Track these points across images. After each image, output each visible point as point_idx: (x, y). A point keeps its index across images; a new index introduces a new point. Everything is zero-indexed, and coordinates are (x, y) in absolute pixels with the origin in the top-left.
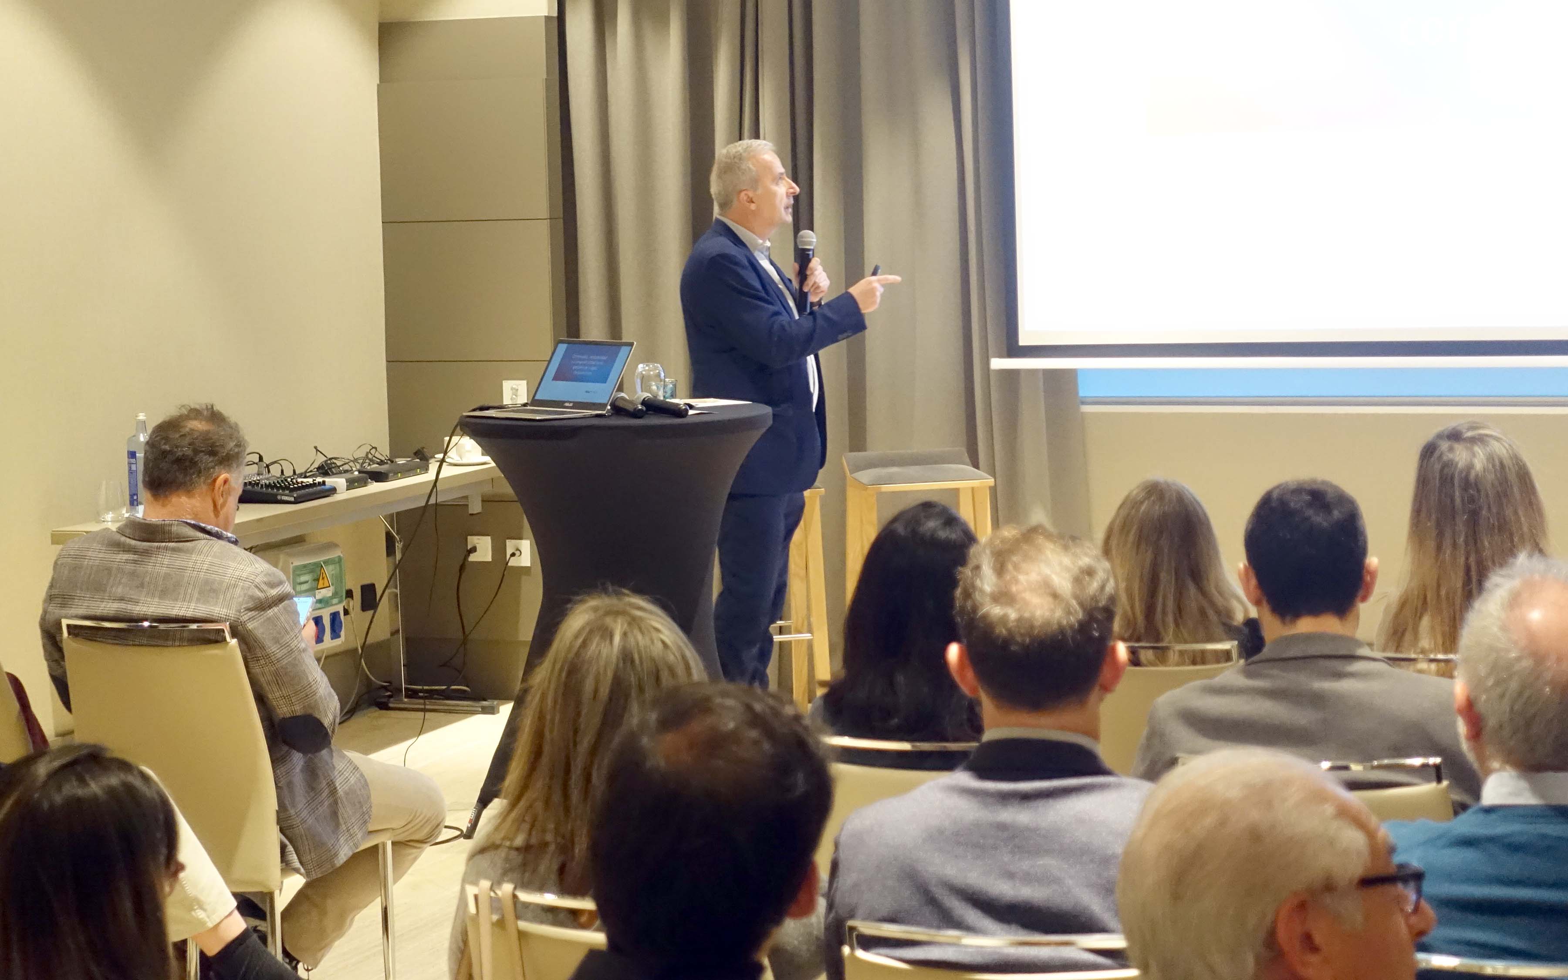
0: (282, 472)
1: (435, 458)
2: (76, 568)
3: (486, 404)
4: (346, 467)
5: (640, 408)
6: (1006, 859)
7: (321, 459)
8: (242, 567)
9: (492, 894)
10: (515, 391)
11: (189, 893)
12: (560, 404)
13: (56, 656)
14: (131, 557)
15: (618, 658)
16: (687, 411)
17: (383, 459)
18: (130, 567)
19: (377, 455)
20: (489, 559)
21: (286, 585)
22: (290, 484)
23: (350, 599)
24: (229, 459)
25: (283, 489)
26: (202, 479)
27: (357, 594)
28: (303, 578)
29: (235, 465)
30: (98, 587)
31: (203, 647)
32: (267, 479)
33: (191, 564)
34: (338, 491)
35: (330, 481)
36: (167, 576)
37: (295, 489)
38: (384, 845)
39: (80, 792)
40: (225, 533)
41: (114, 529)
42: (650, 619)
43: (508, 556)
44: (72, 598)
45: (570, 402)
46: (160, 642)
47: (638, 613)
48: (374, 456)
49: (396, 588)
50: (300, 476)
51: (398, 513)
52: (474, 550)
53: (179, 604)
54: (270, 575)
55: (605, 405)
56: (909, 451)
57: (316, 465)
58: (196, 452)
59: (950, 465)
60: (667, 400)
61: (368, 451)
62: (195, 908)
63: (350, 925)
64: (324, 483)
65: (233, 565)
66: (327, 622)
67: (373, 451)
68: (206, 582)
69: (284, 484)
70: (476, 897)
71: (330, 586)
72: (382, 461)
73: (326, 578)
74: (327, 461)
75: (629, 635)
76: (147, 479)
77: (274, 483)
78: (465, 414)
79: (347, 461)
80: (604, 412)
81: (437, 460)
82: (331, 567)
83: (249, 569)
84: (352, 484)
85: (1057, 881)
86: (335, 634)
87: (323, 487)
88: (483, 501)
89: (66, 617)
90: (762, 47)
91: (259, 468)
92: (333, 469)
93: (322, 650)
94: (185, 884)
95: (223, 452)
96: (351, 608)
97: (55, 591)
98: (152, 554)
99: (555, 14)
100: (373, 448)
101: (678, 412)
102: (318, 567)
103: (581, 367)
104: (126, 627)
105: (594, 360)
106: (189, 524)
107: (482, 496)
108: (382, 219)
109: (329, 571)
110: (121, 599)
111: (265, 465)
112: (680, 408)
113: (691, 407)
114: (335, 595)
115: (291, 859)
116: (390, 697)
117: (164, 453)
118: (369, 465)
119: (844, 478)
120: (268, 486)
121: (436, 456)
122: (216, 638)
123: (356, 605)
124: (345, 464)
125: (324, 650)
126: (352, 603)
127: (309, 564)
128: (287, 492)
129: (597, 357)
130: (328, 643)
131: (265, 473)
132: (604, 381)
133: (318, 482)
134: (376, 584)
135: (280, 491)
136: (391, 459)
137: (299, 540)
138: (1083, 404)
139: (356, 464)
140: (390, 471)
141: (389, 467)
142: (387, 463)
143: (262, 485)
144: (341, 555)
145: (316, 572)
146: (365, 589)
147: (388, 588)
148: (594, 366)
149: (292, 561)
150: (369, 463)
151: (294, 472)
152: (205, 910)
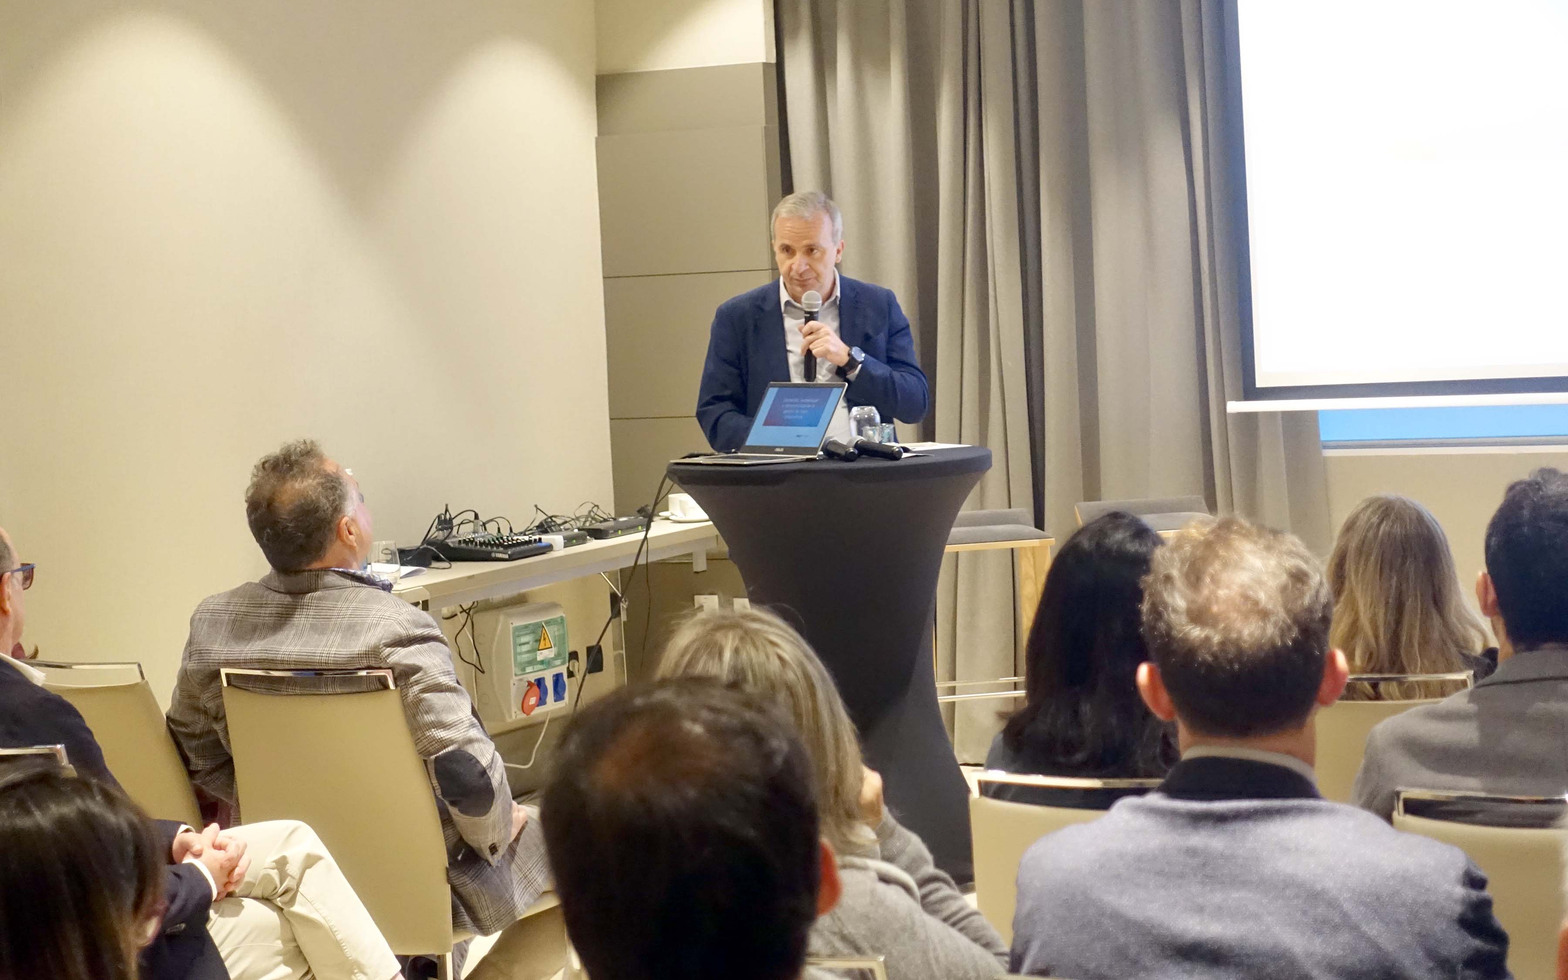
0: (499, 529)
1: (659, 516)
2: (216, 623)
3: (696, 452)
4: (567, 525)
5: (852, 451)
7: (541, 518)
8: (386, 608)
11: (348, 956)
12: (770, 449)
16: (901, 454)
17: (605, 517)
19: (600, 513)
22: (505, 542)
23: (575, 661)
25: (498, 546)
27: (582, 655)
28: (524, 639)
32: (483, 537)
33: (336, 612)
34: (555, 548)
35: (546, 538)
37: (509, 546)
42: (768, 633)
44: (209, 652)
45: (781, 447)
48: (596, 514)
49: (622, 649)
50: (516, 534)
51: (621, 570)
55: (816, 450)
57: (537, 523)
59: (1186, 513)
60: (883, 443)
61: (590, 509)
62: (356, 971)
64: (540, 539)
66: (549, 684)
67: (595, 509)
69: (499, 541)
71: (551, 647)
72: (605, 519)
73: (547, 639)
74: (547, 519)
75: (741, 650)
77: (489, 540)
78: (672, 461)
79: (568, 520)
80: (816, 457)
81: (662, 517)
82: (555, 628)
83: (394, 610)
84: (569, 541)
86: (559, 696)
87: (539, 544)
88: (706, 559)
91: (474, 525)
92: (553, 528)
93: (544, 712)
94: (344, 946)
96: (576, 670)
97: (193, 648)
99: (773, 60)
100: (595, 506)
101: (891, 456)
102: (540, 627)
103: (793, 411)
105: (804, 403)
106: (338, 573)
107: (707, 555)
108: (603, 274)
109: (551, 632)
111: (481, 523)
112: (893, 451)
113: (906, 450)
114: (558, 656)
120: (481, 544)
121: (661, 514)
122: (377, 686)
123: (582, 664)
124: (566, 522)
125: (547, 713)
126: (576, 664)
127: (530, 624)
128: (501, 549)
129: (808, 401)
130: (552, 706)
131: (481, 531)
132: (815, 424)
133: (535, 540)
134: (601, 643)
135: (495, 549)
136: (613, 516)
137: (520, 600)
138: (1324, 449)
139: (577, 522)
140: (612, 528)
141: (611, 523)
142: (609, 521)
143: (476, 543)
144: (564, 615)
145: (538, 633)
146: (589, 650)
147: (615, 649)
148: (804, 409)
149: (512, 622)
150: (591, 522)
151: (511, 530)
152: (365, 974)
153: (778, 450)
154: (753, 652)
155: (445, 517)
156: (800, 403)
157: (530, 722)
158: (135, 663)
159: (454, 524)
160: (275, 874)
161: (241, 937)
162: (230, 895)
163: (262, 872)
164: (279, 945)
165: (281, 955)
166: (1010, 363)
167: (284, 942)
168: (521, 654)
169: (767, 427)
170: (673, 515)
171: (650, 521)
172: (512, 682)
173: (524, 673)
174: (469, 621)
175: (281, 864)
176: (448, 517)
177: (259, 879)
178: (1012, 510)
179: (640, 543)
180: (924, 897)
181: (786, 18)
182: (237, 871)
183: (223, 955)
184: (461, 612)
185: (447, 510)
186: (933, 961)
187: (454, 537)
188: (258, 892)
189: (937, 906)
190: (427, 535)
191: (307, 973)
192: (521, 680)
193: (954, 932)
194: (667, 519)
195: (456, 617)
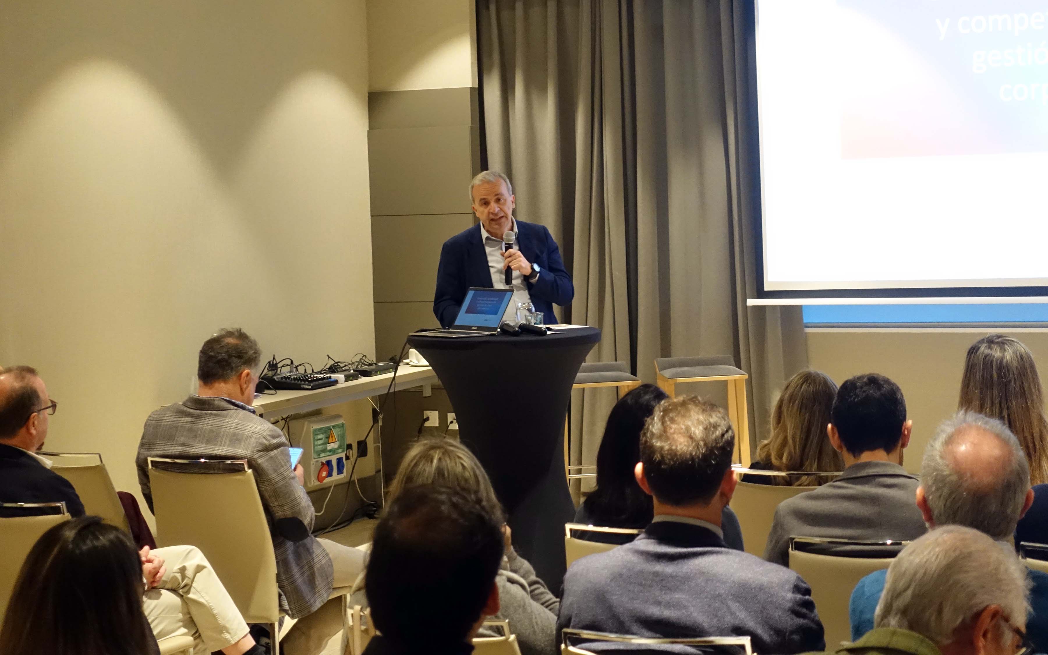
0: (305, 370)
1: (403, 362)
2: (157, 426)
3: (425, 328)
4: (347, 368)
5: (517, 330)
6: (657, 594)
7: (331, 363)
8: (255, 426)
9: (362, 614)
11: (220, 623)
12: (469, 328)
13: (145, 481)
14: (189, 419)
15: (435, 473)
16: (547, 332)
17: (370, 362)
18: (188, 425)
19: (367, 360)
20: (437, 425)
21: (282, 438)
22: (309, 378)
23: (350, 450)
24: (251, 361)
25: (304, 381)
26: (234, 373)
27: (355, 446)
28: (319, 437)
29: (253, 365)
30: (170, 438)
31: (234, 474)
32: (295, 375)
33: (225, 424)
34: (339, 382)
35: (334, 376)
36: (211, 431)
37: (312, 381)
38: (345, 595)
39: (96, 543)
40: (247, 406)
41: (181, 403)
42: (458, 452)
43: (449, 423)
44: (154, 444)
45: (475, 327)
46: (207, 471)
47: (452, 448)
48: (364, 361)
49: (379, 443)
50: (316, 373)
51: (379, 396)
52: (428, 419)
53: (217, 448)
54: (272, 431)
55: (496, 329)
56: (696, 357)
57: (328, 366)
58: (230, 356)
59: (721, 366)
60: (536, 325)
61: (361, 357)
62: (224, 631)
63: (325, 646)
64: (330, 377)
65: (251, 424)
66: (334, 464)
67: (364, 358)
68: (234, 435)
69: (305, 377)
70: (352, 615)
71: (336, 442)
72: (370, 364)
73: (334, 436)
74: (335, 363)
75: (443, 460)
76: (200, 373)
77: (299, 377)
78: (410, 334)
79: (347, 364)
80: (496, 333)
81: (405, 363)
82: (337, 430)
83: (260, 427)
84: (348, 378)
85: (685, 607)
86: (340, 471)
87: (330, 380)
88: (432, 389)
89: (150, 456)
90: (605, 105)
91: (290, 368)
92: (338, 369)
93: (331, 481)
94: (218, 617)
95: (247, 357)
96: (351, 455)
97: (144, 441)
98: (202, 417)
99: (476, 86)
100: (364, 356)
101: (542, 333)
102: (329, 430)
103: (483, 305)
104: (188, 462)
105: (489, 301)
106: (226, 400)
107: (432, 386)
108: (371, 214)
109: (335, 432)
110: (183, 445)
111: (295, 367)
112: (542, 330)
113: (549, 329)
114: (340, 447)
115: (284, 603)
116: (375, 511)
117: (211, 357)
118: (361, 366)
119: (656, 373)
120: (295, 379)
121: (404, 361)
122: (238, 469)
123: (354, 453)
124: (346, 366)
125: (333, 481)
126: (351, 452)
127: (323, 427)
128: (307, 383)
129: (492, 299)
130: (336, 477)
131: (294, 371)
132: (496, 313)
133: (327, 377)
134: (367, 440)
135: (303, 382)
136: (375, 362)
137: (317, 413)
138: (806, 328)
139: (353, 366)
140: (373, 370)
141: (374, 367)
142: (372, 365)
143: (292, 379)
144: (344, 422)
145: (328, 432)
146: (359, 443)
147: (375, 443)
148: (490, 304)
149: (312, 426)
150: (361, 365)
151: (313, 370)
152: (229, 633)
153: (473, 328)
154: (448, 461)
155: (273, 362)
156: (487, 300)
157: (322, 487)
158: (97, 454)
159: (279, 367)
160: (179, 576)
161: (159, 612)
162: (154, 588)
163: (172, 575)
164: (180, 616)
165: (182, 622)
166: (617, 273)
167: (184, 614)
168: (317, 445)
169: (467, 314)
170: (411, 361)
171: (398, 365)
172: (312, 463)
173: (319, 457)
174: (286, 425)
175: (183, 570)
176: (275, 362)
177: (170, 578)
178: (617, 362)
179: (391, 379)
180: (532, 591)
181: (485, 60)
182: (159, 575)
183: (150, 621)
184: (281, 420)
185: (274, 359)
186: (535, 624)
187: (278, 375)
188: (169, 586)
189: (539, 596)
190: (262, 373)
191: (196, 633)
192: (317, 461)
193: (547, 610)
194: (408, 364)
195: (278, 423)
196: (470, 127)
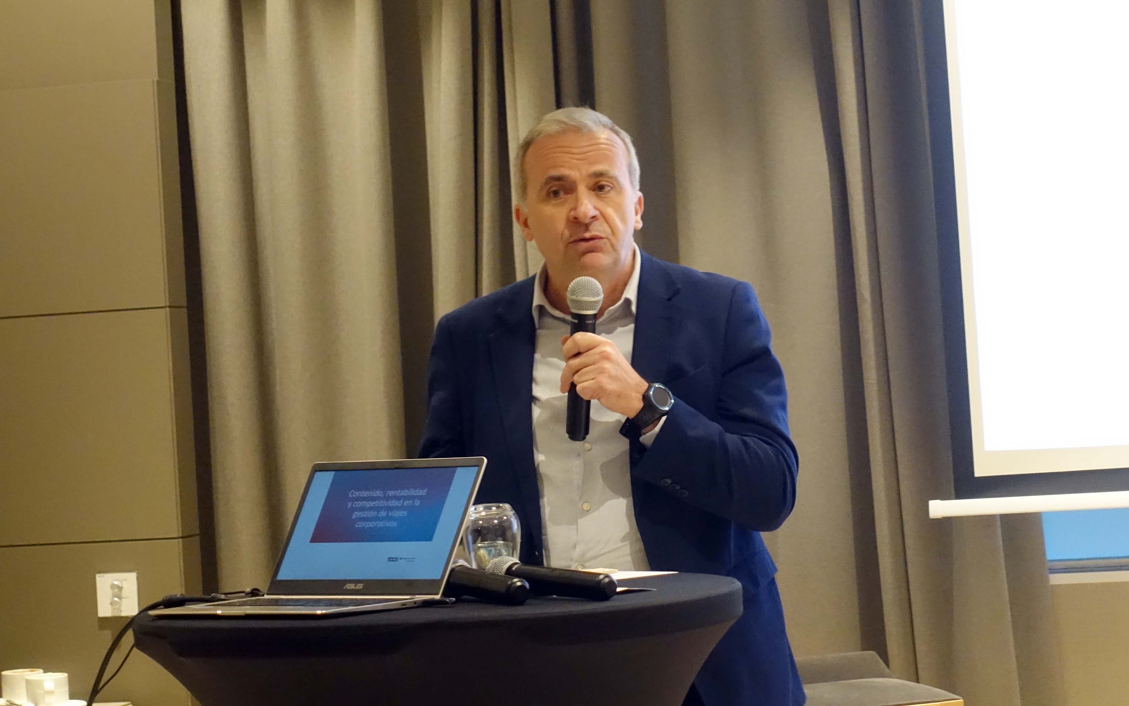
10: (118, 591)
12: (337, 586)
16: (611, 586)
45: (357, 582)
55: (436, 584)
80: (437, 597)
103: (373, 514)
105: (394, 498)
112: (599, 582)
129: (405, 493)
132: (427, 537)
138: (1050, 573)
148: (399, 509)
153: (351, 586)
156: (388, 498)
169: (314, 544)
196: (155, 84)
